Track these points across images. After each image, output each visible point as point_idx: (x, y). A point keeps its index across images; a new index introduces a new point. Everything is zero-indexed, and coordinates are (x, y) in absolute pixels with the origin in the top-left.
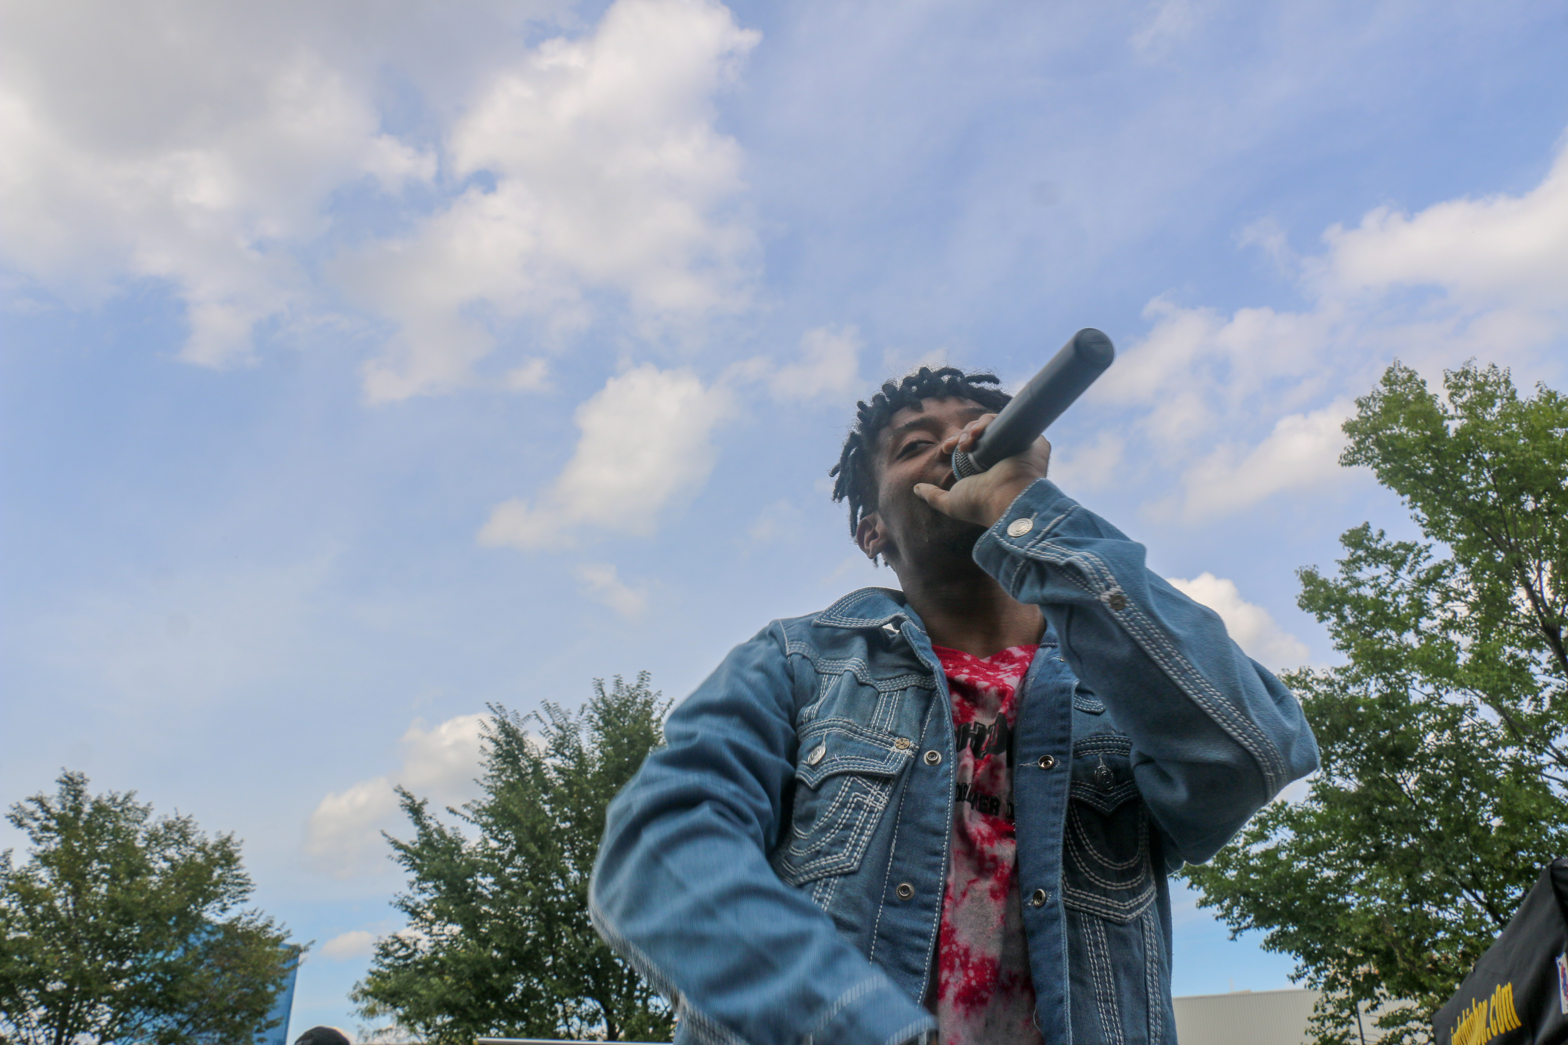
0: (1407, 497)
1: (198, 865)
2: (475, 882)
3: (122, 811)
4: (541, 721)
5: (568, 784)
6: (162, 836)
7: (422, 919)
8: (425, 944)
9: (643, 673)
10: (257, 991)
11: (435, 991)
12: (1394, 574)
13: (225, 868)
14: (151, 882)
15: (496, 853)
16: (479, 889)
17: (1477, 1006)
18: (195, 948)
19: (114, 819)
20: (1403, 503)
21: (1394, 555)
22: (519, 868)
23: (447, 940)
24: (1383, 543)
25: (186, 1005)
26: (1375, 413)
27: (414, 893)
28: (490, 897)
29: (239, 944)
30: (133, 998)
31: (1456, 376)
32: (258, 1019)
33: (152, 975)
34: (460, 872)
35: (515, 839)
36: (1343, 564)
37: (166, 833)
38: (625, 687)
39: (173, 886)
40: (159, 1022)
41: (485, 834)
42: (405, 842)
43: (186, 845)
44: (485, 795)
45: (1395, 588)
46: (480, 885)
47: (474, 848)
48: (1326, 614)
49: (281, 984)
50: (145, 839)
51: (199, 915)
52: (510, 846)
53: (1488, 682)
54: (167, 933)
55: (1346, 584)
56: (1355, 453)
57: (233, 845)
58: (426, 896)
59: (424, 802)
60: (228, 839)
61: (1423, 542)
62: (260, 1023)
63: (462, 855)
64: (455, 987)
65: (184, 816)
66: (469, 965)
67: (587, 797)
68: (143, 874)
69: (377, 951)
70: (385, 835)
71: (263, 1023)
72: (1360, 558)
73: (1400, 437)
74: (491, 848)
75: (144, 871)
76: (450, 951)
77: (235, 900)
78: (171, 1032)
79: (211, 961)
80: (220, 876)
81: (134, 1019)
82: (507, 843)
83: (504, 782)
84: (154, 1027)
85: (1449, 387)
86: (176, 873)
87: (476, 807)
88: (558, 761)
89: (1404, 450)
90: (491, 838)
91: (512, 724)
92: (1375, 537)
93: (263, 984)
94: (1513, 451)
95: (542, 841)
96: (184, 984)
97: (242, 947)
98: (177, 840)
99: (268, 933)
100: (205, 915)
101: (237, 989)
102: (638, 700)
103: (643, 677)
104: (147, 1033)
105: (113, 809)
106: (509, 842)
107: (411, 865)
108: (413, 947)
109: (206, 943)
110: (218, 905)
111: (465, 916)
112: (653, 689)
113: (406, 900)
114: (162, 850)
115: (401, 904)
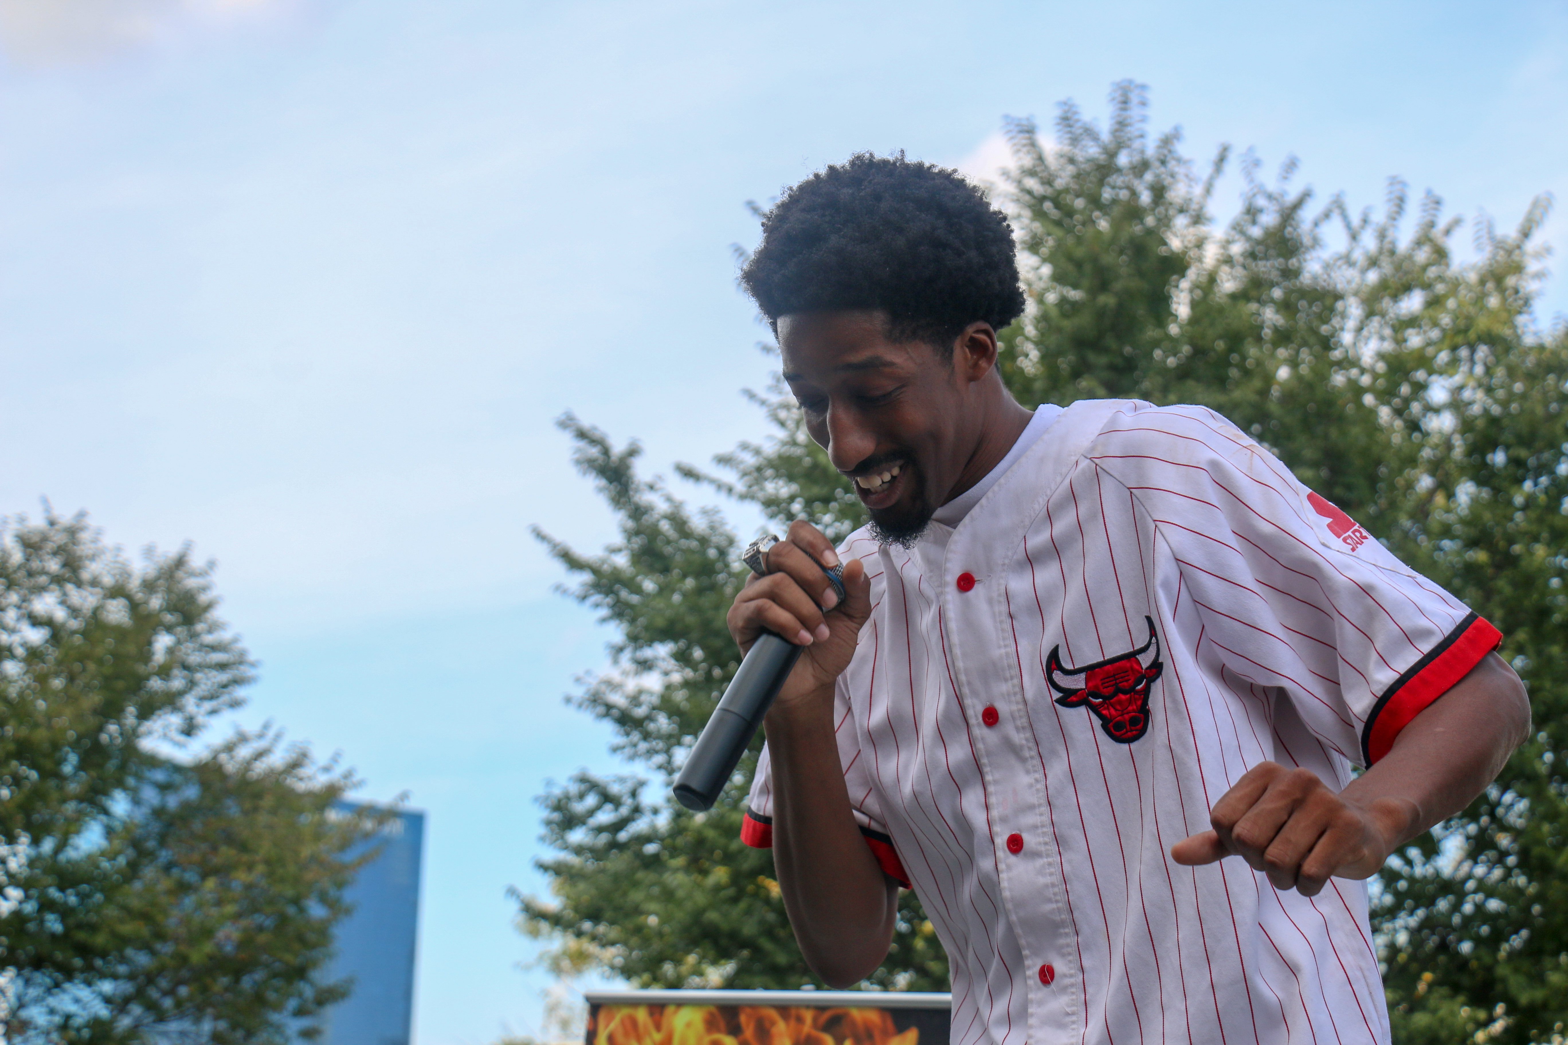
1: (113, 629)
6: (19, 567)
7: (646, 736)
10: (284, 919)
11: (682, 903)
13: (179, 629)
18: (131, 825)
25: (121, 958)
27: (625, 673)
29: (232, 810)
32: (297, 985)
37: (28, 558)
39: (60, 680)
40: (63, 1002)
42: (591, 551)
43: (79, 584)
51: (131, 746)
54: (59, 793)
57: (193, 574)
58: (655, 678)
59: (633, 452)
60: (180, 562)
62: (300, 995)
64: (725, 894)
65: (65, 515)
69: (547, 814)
70: (540, 536)
71: (308, 992)
77: (214, 704)
78: (94, 1022)
79: (173, 852)
80: (170, 651)
84: (52, 1012)
86: (64, 652)
87: (750, 459)
93: (296, 901)
96: (109, 911)
97: (241, 816)
98: (55, 575)
99: (302, 778)
100: (147, 744)
101: (237, 916)
107: (610, 607)
108: (628, 802)
109: (157, 813)
110: (176, 721)
113: (603, 688)
114: (24, 600)
115: (595, 700)
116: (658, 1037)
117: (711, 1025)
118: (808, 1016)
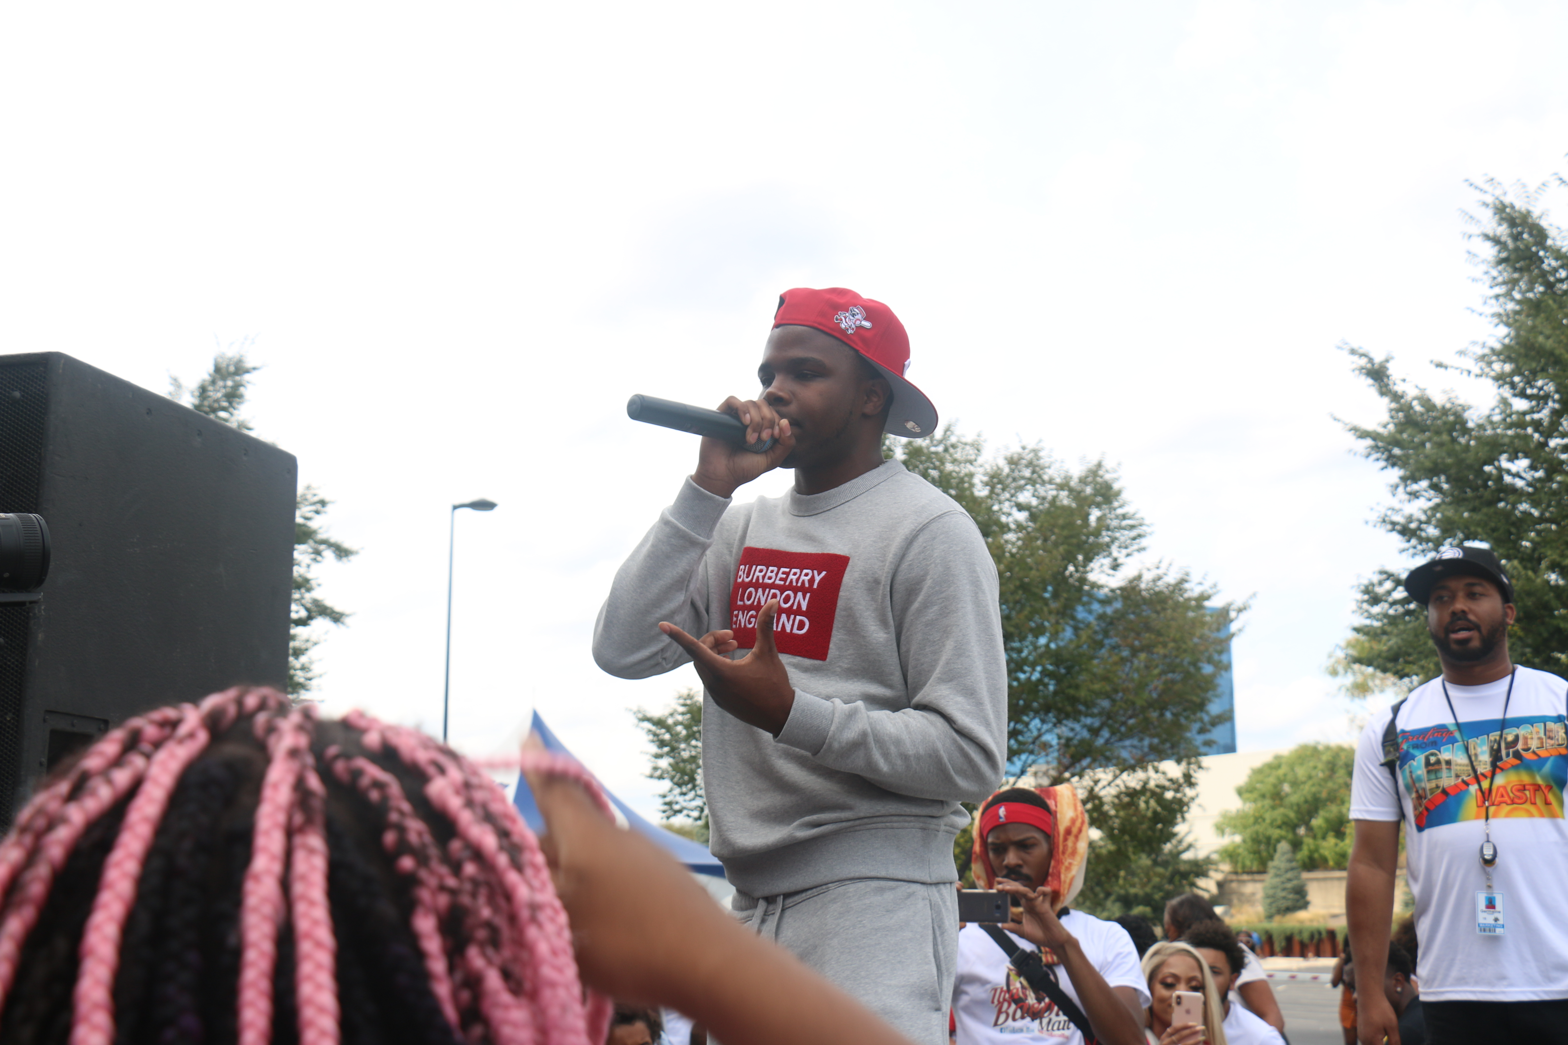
1: (1064, 508)
2: (1500, 469)
3: (946, 450)
6: (1008, 476)
7: (1421, 540)
10: (1187, 675)
13: (1104, 506)
14: (1007, 542)
15: (1528, 418)
16: (1508, 479)
18: (1088, 625)
19: (937, 463)
25: (1094, 705)
27: (1401, 501)
28: (1530, 490)
29: (1147, 612)
30: (1021, 702)
32: (1199, 715)
33: (1039, 668)
34: (1470, 458)
35: (1557, 391)
37: (1012, 471)
39: (1039, 542)
40: (1064, 731)
41: (1501, 390)
42: (1371, 425)
43: (1042, 483)
44: (1491, 328)
46: (1508, 472)
47: (1489, 417)
49: (1220, 662)
50: (986, 484)
51: (1083, 580)
52: (1550, 404)
54: (1045, 609)
57: (1107, 471)
58: (1422, 502)
59: (1387, 360)
60: (1099, 465)
62: (1201, 720)
63: (1471, 430)
65: (1031, 445)
68: (994, 532)
69: (1360, 596)
74: (1517, 413)
75: (995, 528)
77: (1129, 551)
78: (1082, 741)
79: (1114, 640)
80: (1099, 519)
81: (1029, 730)
82: (1544, 399)
83: (1519, 302)
84: (1059, 737)
86: (1038, 524)
87: (1480, 351)
90: (1515, 395)
91: (1518, 204)
93: (1195, 664)
96: (1083, 677)
97: (1154, 616)
98: (1030, 479)
99: (1186, 590)
100: (1092, 577)
101: (1160, 674)
104: (1051, 746)
105: (933, 449)
106: (1546, 398)
107: (1387, 460)
109: (1101, 617)
110: (1107, 562)
111: (1493, 525)
113: (1389, 513)
114: (1012, 496)
115: (1384, 521)
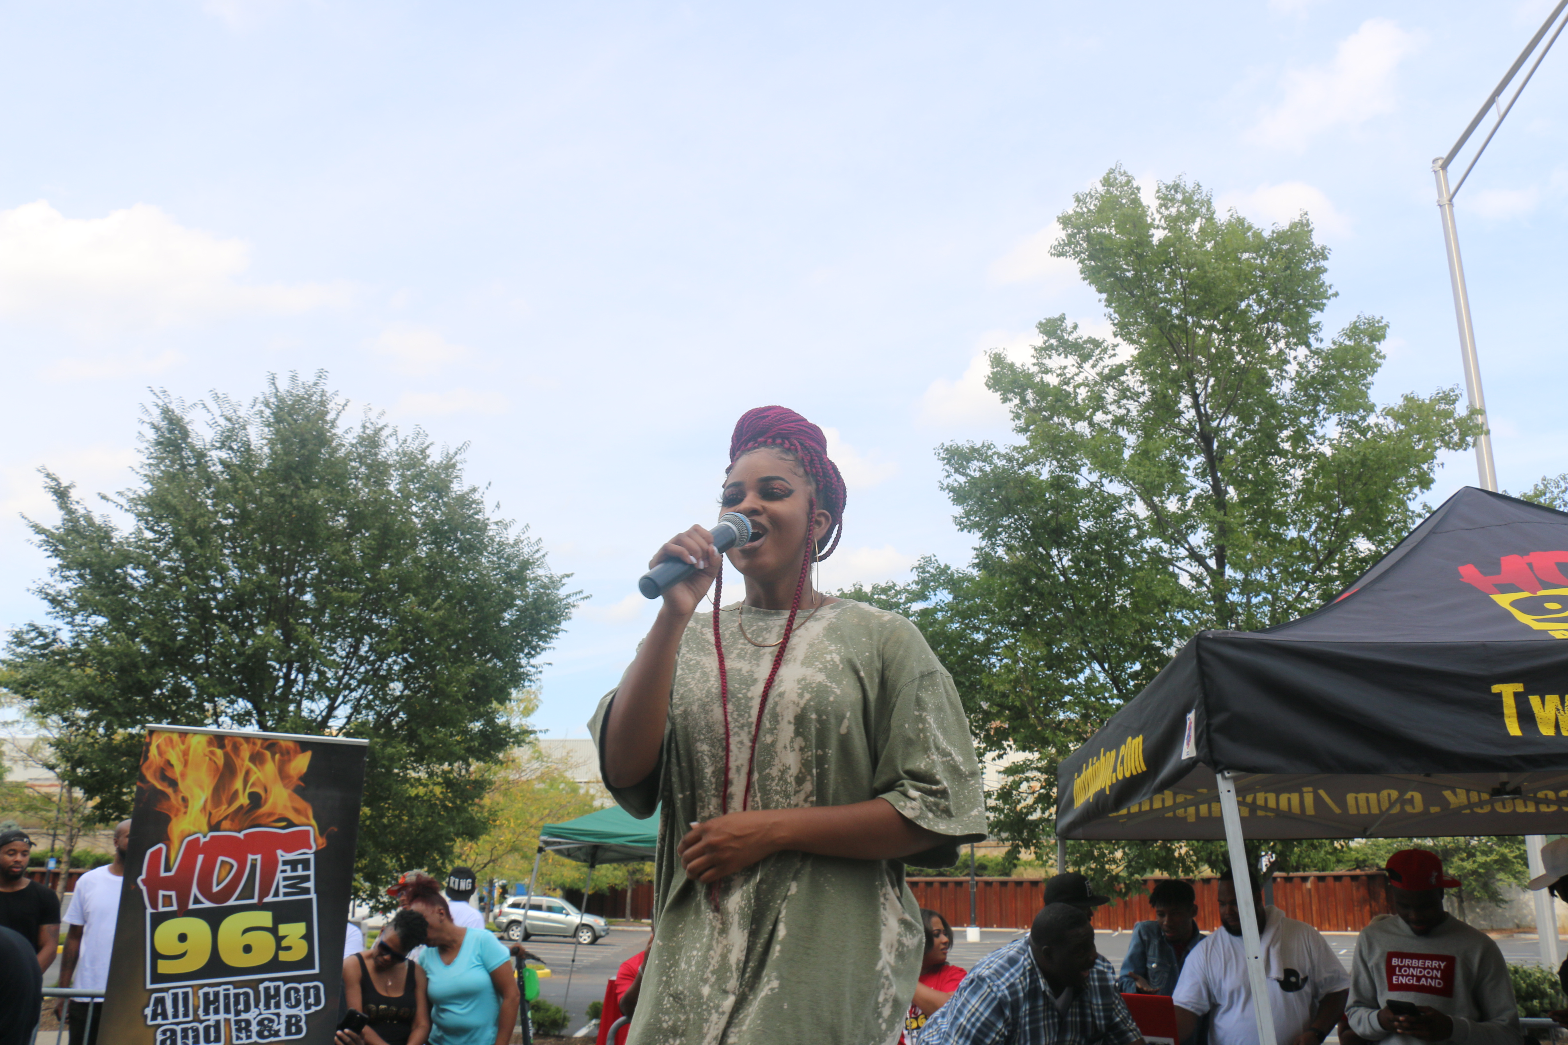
0: (1104, 296)
2: (125, 573)
4: (209, 411)
5: (233, 479)
7: (63, 609)
8: (66, 635)
9: (322, 371)
11: (76, 682)
12: (1080, 366)
15: (151, 544)
16: (130, 580)
17: (1105, 755)
20: (1100, 301)
21: (1084, 348)
22: (175, 561)
23: (90, 631)
24: (1075, 335)
26: (1089, 211)
27: (55, 581)
28: (142, 590)
31: (1167, 187)
34: (109, 562)
35: (173, 532)
36: (1036, 350)
38: (300, 383)
41: (139, 523)
42: (48, 526)
44: (141, 484)
45: (1079, 379)
46: (131, 575)
47: (127, 538)
48: (1010, 396)
52: (167, 539)
53: (1147, 476)
55: (1035, 369)
56: (1065, 245)
58: (70, 584)
59: (71, 486)
61: (1111, 340)
63: (114, 544)
64: (98, 680)
66: (116, 658)
67: (251, 494)
69: (10, 639)
70: (24, 518)
72: (1051, 347)
73: (1109, 237)
74: (145, 539)
76: (94, 643)
83: (162, 472)
85: (1158, 198)
87: (132, 496)
88: (224, 454)
89: (1110, 250)
90: (147, 529)
91: (177, 412)
92: (1069, 329)
94: (1207, 268)
95: (203, 536)
102: (314, 399)
103: (321, 374)
106: (165, 534)
107: (53, 552)
108: (51, 637)
111: (113, 607)
112: (329, 389)
113: (46, 587)
115: (41, 591)
116: (183, 747)
117: (210, 743)
118: (259, 742)
